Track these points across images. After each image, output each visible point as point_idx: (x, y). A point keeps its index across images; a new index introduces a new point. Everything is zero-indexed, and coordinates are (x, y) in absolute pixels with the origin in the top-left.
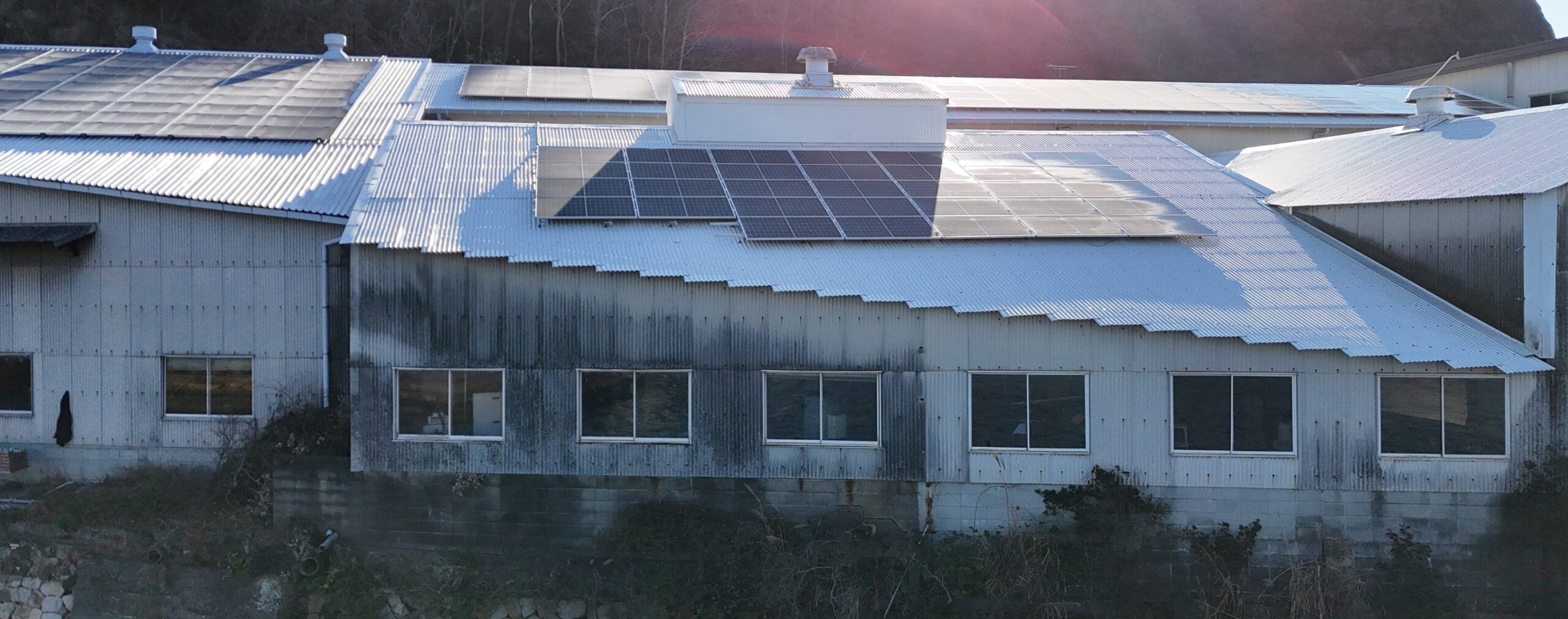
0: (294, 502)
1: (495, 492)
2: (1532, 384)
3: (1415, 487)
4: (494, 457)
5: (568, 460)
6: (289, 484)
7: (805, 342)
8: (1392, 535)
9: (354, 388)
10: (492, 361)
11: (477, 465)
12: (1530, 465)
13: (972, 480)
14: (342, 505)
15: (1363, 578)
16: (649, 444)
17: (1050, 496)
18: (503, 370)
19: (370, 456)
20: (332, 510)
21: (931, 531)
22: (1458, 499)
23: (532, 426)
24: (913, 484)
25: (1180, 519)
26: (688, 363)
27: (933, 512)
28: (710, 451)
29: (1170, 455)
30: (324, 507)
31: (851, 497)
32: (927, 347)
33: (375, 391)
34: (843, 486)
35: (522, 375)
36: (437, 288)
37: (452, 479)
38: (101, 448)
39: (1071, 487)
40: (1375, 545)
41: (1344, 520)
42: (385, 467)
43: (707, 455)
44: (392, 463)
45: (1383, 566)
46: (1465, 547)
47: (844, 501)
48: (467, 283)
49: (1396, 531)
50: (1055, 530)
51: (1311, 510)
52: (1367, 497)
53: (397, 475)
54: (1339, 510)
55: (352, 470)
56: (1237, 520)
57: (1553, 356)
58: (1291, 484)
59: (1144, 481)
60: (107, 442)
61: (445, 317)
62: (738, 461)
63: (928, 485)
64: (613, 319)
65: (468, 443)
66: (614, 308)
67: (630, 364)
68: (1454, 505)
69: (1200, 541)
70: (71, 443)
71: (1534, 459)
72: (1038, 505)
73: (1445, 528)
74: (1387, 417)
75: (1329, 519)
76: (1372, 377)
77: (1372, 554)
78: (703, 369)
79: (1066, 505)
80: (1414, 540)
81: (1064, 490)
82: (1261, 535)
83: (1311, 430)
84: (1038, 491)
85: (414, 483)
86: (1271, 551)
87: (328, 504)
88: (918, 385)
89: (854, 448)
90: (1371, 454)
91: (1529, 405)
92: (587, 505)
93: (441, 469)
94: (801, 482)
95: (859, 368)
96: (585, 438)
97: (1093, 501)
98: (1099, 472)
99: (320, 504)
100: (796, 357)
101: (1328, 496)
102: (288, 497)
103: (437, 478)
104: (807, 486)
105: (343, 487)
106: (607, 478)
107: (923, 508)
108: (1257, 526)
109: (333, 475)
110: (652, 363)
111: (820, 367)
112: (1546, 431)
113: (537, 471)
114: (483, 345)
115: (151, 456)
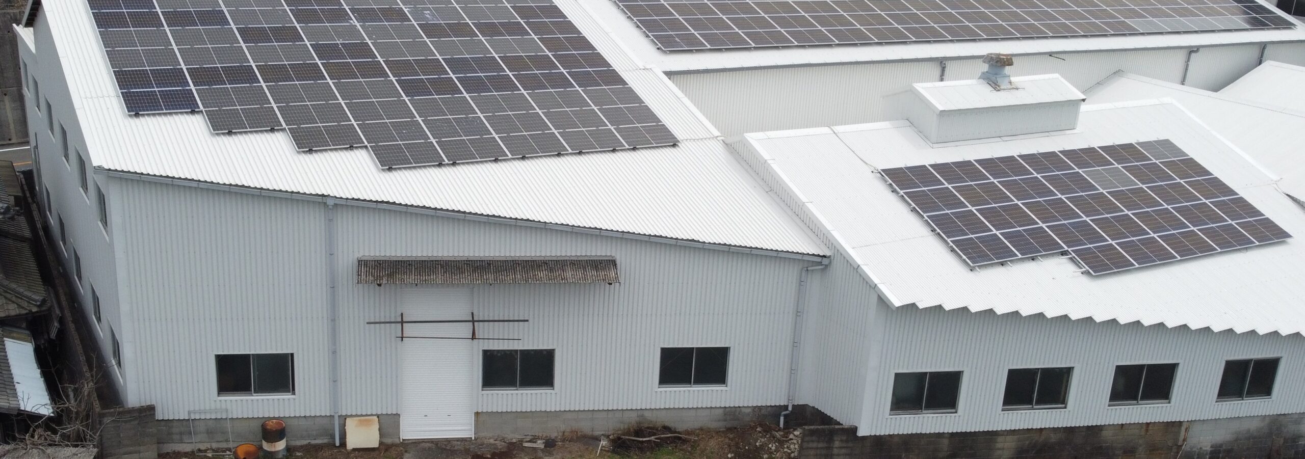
0: (816, 455)
14: (848, 454)
20: (841, 458)
27: (1187, 435)
30: (835, 457)
31: (1147, 431)
34: (1144, 425)
47: (1143, 433)
55: (859, 435)
85: (896, 439)
87: (837, 455)
92: (999, 445)
94: (1123, 425)
104: (1126, 427)
105: (850, 445)
106: (1014, 430)
107: (1183, 433)
109: (844, 438)
115: (647, 414)
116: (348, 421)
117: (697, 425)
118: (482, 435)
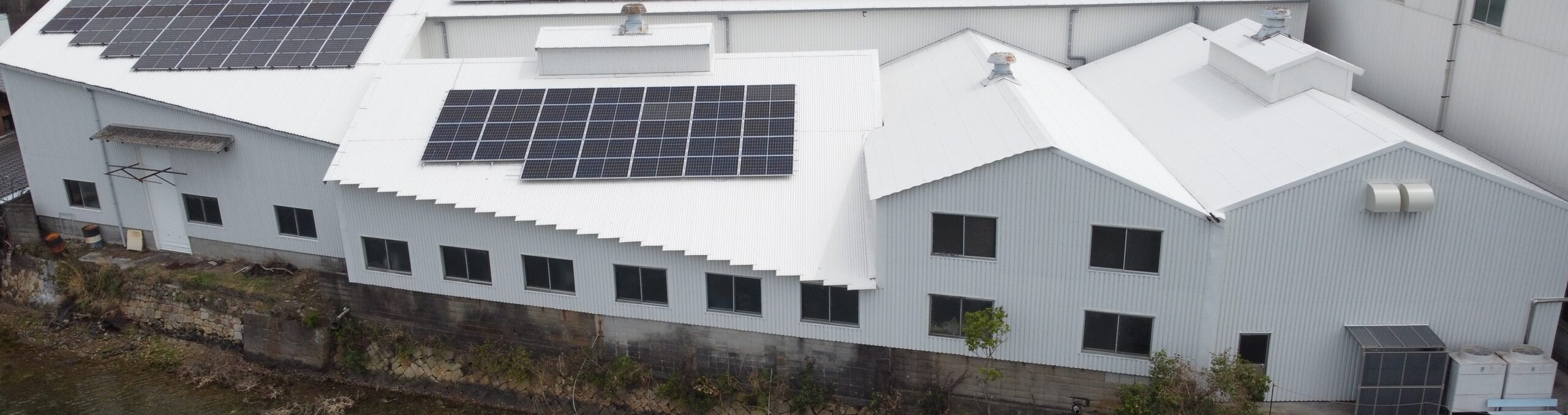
0: (329, 293)
6: (325, 284)
8: (807, 358)
14: (349, 296)
15: (792, 374)
16: (474, 283)
20: (345, 298)
21: (601, 336)
22: (839, 344)
25: (712, 340)
27: (602, 327)
29: (704, 311)
30: (342, 296)
31: (565, 317)
34: (562, 313)
38: (256, 247)
40: (798, 360)
41: (786, 348)
45: (801, 371)
46: (841, 366)
47: (562, 319)
51: (771, 343)
52: (796, 340)
53: (371, 285)
54: (784, 344)
55: (351, 281)
63: (600, 316)
68: (836, 346)
73: (832, 357)
75: (779, 348)
77: (797, 365)
80: (817, 361)
83: (770, 307)
85: (377, 290)
86: (753, 359)
92: (452, 308)
94: (543, 308)
99: (340, 294)
101: (779, 337)
102: (326, 290)
103: (387, 289)
104: (546, 310)
106: (459, 298)
107: (597, 325)
115: (279, 254)
116: (129, 231)
117: (308, 267)
118: (196, 253)
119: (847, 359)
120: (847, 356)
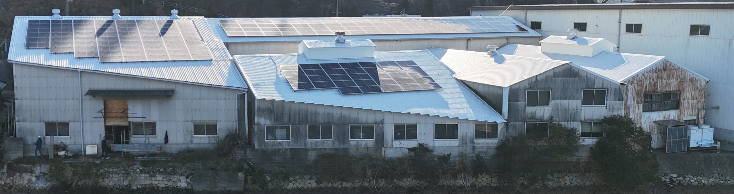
0: (241, 156)
1: (289, 152)
2: (503, 125)
3: (481, 145)
4: (288, 144)
5: (305, 145)
6: (240, 152)
7: (358, 118)
8: (476, 155)
9: (256, 130)
10: (288, 123)
11: (285, 146)
12: (502, 140)
13: (394, 146)
14: (253, 156)
15: (470, 163)
16: (324, 141)
17: (409, 149)
18: (291, 125)
19: (260, 145)
20: (250, 157)
21: (385, 158)
22: (489, 147)
23: (297, 138)
24: (381, 148)
25: (435, 153)
26: (333, 123)
27: (385, 154)
28: (337, 142)
29: (434, 140)
30: (248, 157)
31: (368, 151)
32: (385, 119)
33: (261, 130)
34: (366, 149)
35: (295, 126)
36: (275, 107)
37: (280, 149)
38: (177, 144)
39: (414, 147)
40: (473, 157)
41: (467, 152)
42: (263, 147)
43: (337, 143)
44: (265, 146)
45: (474, 161)
46: (490, 157)
47: (366, 152)
48: (282, 106)
49: (477, 154)
50: (410, 156)
51: (461, 151)
52: (471, 148)
53: (266, 149)
54: (466, 150)
55: (255, 148)
56: (446, 153)
57: (507, 119)
58: (457, 145)
59: (429, 146)
60: (178, 143)
61: (277, 114)
62: (343, 144)
63: (384, 148)
64: (316, 114)
65: (283, 141)
66: (316, 111)
67: (319, 123)
68: (488, 148)
69: (439, 157)
70: (168, 143)
71: (503, 139)
72: (407, 151)
73: (486, 153)
74: (476, 131)
75: (464, 152)
76: (473, 124)
77: (472, 159)
78: (336, 125)
79: (413, 151)
80: (480, 156)
81: (412, 148)
82: (451, 156)
83: (461, 135)
84: (407, 149)
85: (270, 151)
86: (453, 159)
87: (249, 156)
88: (383, 127)
89: (369, 141)
90: (473, 139)
91: (502, 129)
92: (310, 154)
93: (276, 147)
94: (357, 148)
95: (370, 124)
96: (309, 140)
97: (418, 150)
98: (419, 144)
99: (247, 156)
100: (356, 121)
101: (464, 148)
102: (239, 155)
103: (275, 149)
104: (358, 149)
105: (253, 152)
106: (314, 148)
107: (383, 153)
108: (450, 154)
109: (250, 149)
110: (324, 123)
111: (362, 124)
112: (505, 134)
113: (298, 147)
114: (286, 120)
115: (190, 146)
116: (87, 146)
119: (492, 153)
120: (492, 152)
